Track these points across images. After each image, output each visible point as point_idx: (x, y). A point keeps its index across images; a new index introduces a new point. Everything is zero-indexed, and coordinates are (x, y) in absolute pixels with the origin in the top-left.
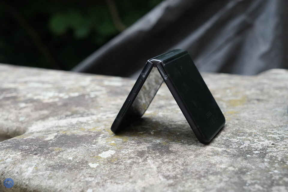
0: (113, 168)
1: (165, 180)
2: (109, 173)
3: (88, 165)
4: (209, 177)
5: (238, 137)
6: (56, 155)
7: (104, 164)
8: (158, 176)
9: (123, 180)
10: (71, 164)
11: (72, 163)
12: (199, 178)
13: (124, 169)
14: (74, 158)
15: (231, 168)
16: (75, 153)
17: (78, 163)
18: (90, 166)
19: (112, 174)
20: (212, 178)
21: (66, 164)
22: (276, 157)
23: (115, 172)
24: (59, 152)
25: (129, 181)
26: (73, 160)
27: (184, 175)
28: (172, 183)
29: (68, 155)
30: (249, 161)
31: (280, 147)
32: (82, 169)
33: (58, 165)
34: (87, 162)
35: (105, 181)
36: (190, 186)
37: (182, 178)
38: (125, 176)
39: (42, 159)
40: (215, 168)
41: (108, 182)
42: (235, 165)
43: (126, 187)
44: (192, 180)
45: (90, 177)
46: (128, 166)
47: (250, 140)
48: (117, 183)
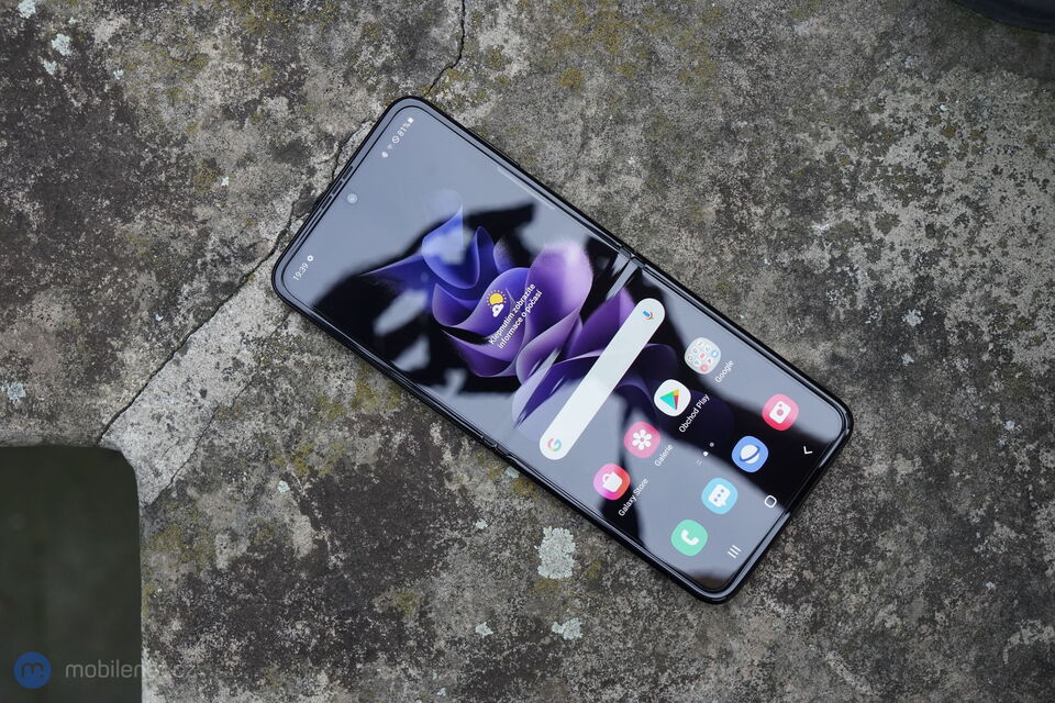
0: (627, 618)
1: (789, 609)
2: (639, 647)
3: (553, 633)
4: (878, 544)
5: (819, 228)
6: (433, 636)
7: (592, 610)
8: (762, 601)
9: (694, 660)
10: (507, 653)
11: (506, 646)
12: (859, 563)
13: (660, 609)
14: (492, 625)
15: (904, 467)
16: (468, 595)
17: (521, 639)
18: (565, 638)
19: (650, 646)
20: (887, 544)
21: (498, 663)
22: (975, 329)
23: (645, 630)
24: (423, 614)
25: (710, 658)
26: (496, 632)
27: (819, 568)
28: (814, 615)
29: (458, 613)
30: (923, 395)
31: (955, 243)
32: (558, 662)
33: (479, 674)
34: (537, 621)
35: (656, 682)
36: (860, 608)
37: (822, 581)
38: (685, 638)
39: (413, 672)
40: (865, 487)
41: (666, 686)
42: (904, 442)
43: (720, 681)
44: (849, 576)
45: (605, 684)
46: (658, 592)
47: (856, 233)
48: (692, 679)
